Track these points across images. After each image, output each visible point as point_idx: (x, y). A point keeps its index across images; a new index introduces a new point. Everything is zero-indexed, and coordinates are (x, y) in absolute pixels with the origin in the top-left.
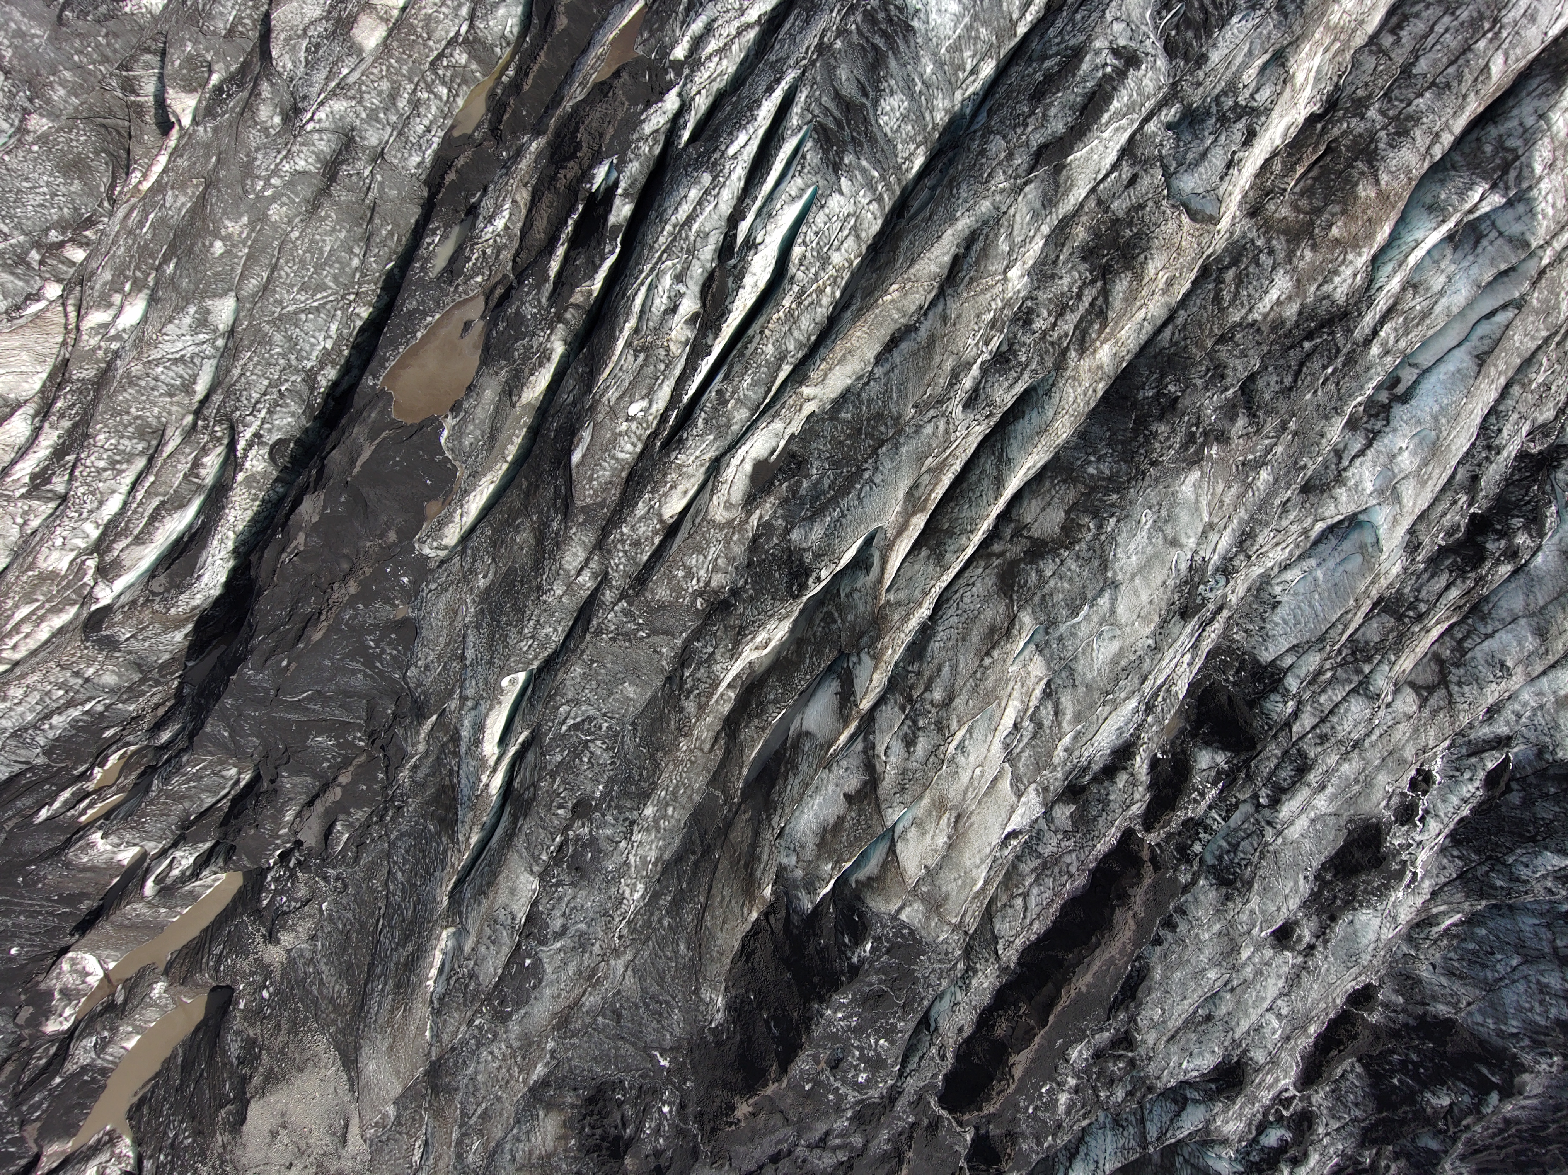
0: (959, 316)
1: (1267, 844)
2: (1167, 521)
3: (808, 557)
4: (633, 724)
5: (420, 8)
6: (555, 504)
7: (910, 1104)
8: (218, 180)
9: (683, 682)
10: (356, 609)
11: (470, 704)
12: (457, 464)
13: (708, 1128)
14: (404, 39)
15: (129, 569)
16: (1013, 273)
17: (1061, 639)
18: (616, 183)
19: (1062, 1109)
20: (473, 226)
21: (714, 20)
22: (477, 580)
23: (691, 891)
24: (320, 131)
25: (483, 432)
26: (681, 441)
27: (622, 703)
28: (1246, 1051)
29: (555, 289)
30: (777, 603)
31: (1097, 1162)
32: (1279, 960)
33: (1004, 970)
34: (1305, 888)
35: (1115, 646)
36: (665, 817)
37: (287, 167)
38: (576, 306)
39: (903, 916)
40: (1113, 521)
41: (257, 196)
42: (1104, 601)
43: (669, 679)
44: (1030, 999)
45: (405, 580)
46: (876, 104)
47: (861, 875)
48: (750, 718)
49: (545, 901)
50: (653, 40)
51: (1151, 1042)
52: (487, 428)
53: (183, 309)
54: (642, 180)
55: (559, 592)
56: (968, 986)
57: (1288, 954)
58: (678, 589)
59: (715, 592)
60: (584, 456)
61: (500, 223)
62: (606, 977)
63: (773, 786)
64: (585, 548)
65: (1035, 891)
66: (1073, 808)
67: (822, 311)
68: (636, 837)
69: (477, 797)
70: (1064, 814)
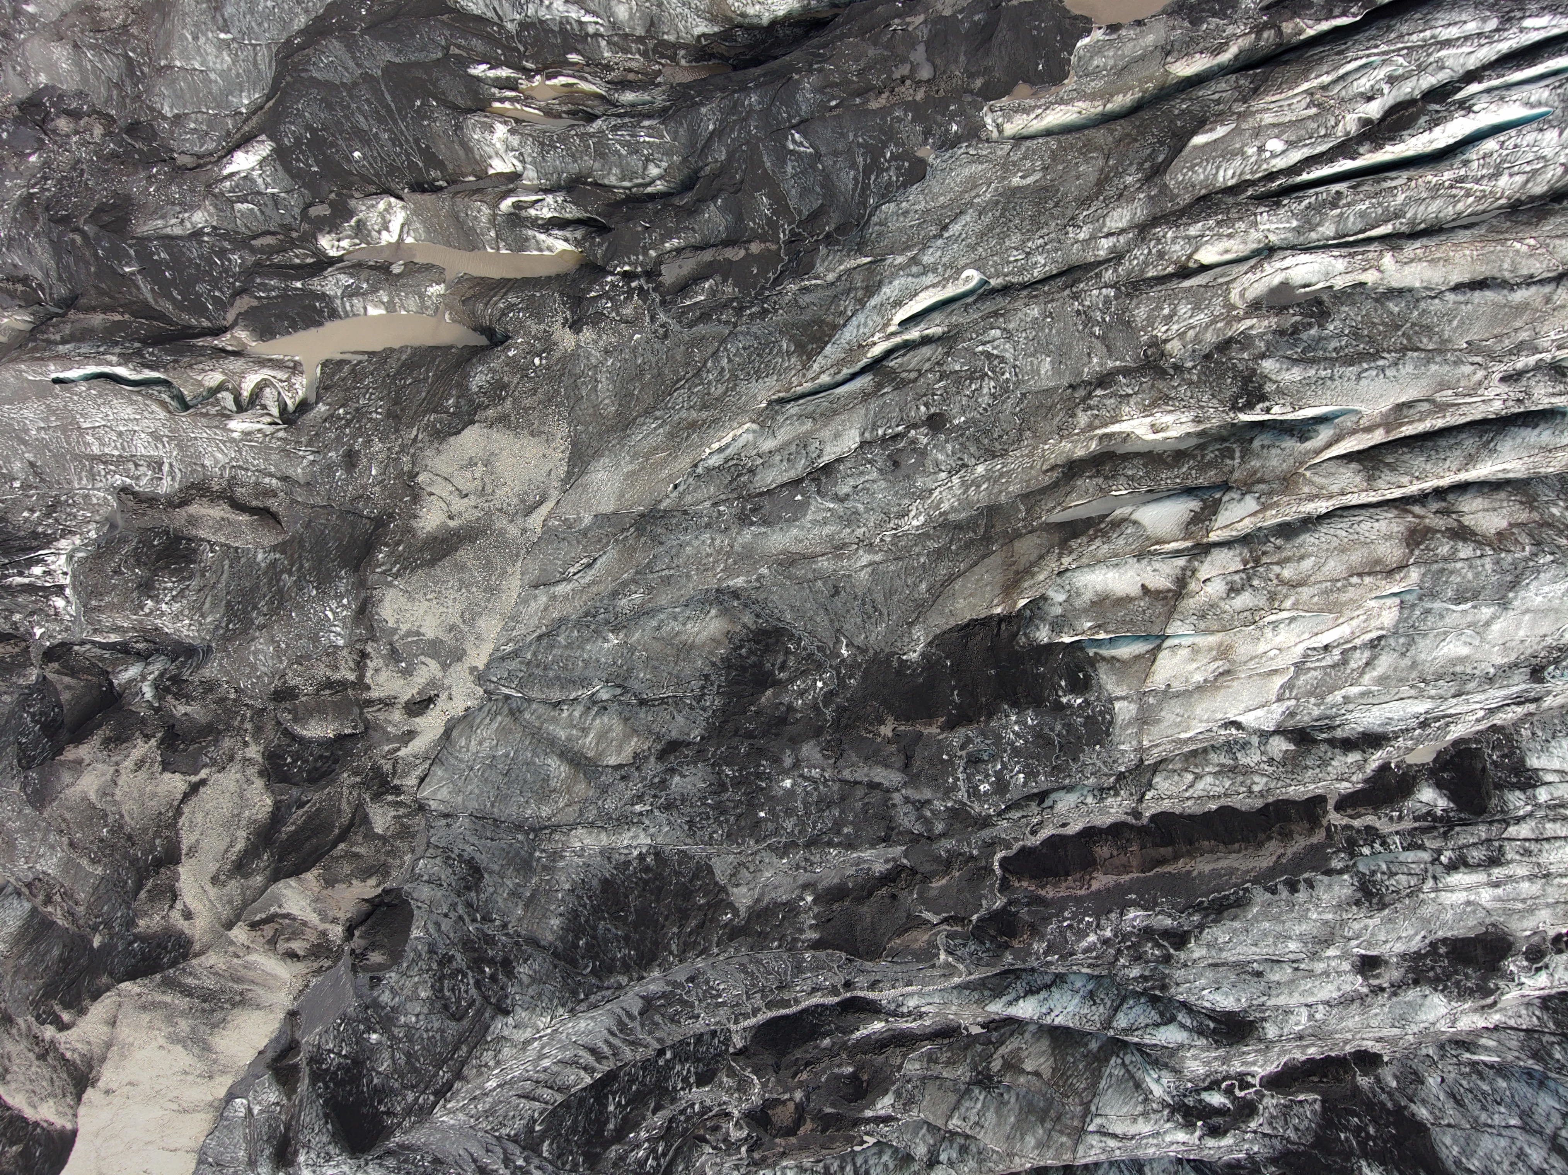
1: (1420, 890)
3: (1270, 386)
4: (1024, 395)
7: (986, 840)
9: (1089, 396)
10: (906, 115)
11: (915, 269)
12: (1073, 72)
13: (843, 722)
17: (1427, 611)
19: (1084, 944)
22: (1014, 175)
23: (956, 554)
25: (1116, 65)
27: (1032, 370)
28: (1264, 1019)
31: (1051, 1010)
32: (1350, 978)
33: (1136, 814)
34: (1416, 944)
35: (1464, 651)
36: (978, 486)
38: (1281, 33)
39: (1117, 705)
40: (1549, 558)
42: (1487, 610)
43: (1078, 386)
44: (1144, 846)
45: (954, 128)
47: (1104, 652)
48: (1097, 474)
49: (848, 464)
51: (1196, 955)
55: (1081, 236)
56: (1102, 799)
57: (1360, 979)
59: (1163, 354)
60: (1203, 144)
62: (849, 558)
63: (1075, 536)
64: (1131, 221)
65: (1209, 779)
66: (1292, 747)
67: (1450, 211)
68: (956, 480)
69: (860, 346)
70: (1279, 746)
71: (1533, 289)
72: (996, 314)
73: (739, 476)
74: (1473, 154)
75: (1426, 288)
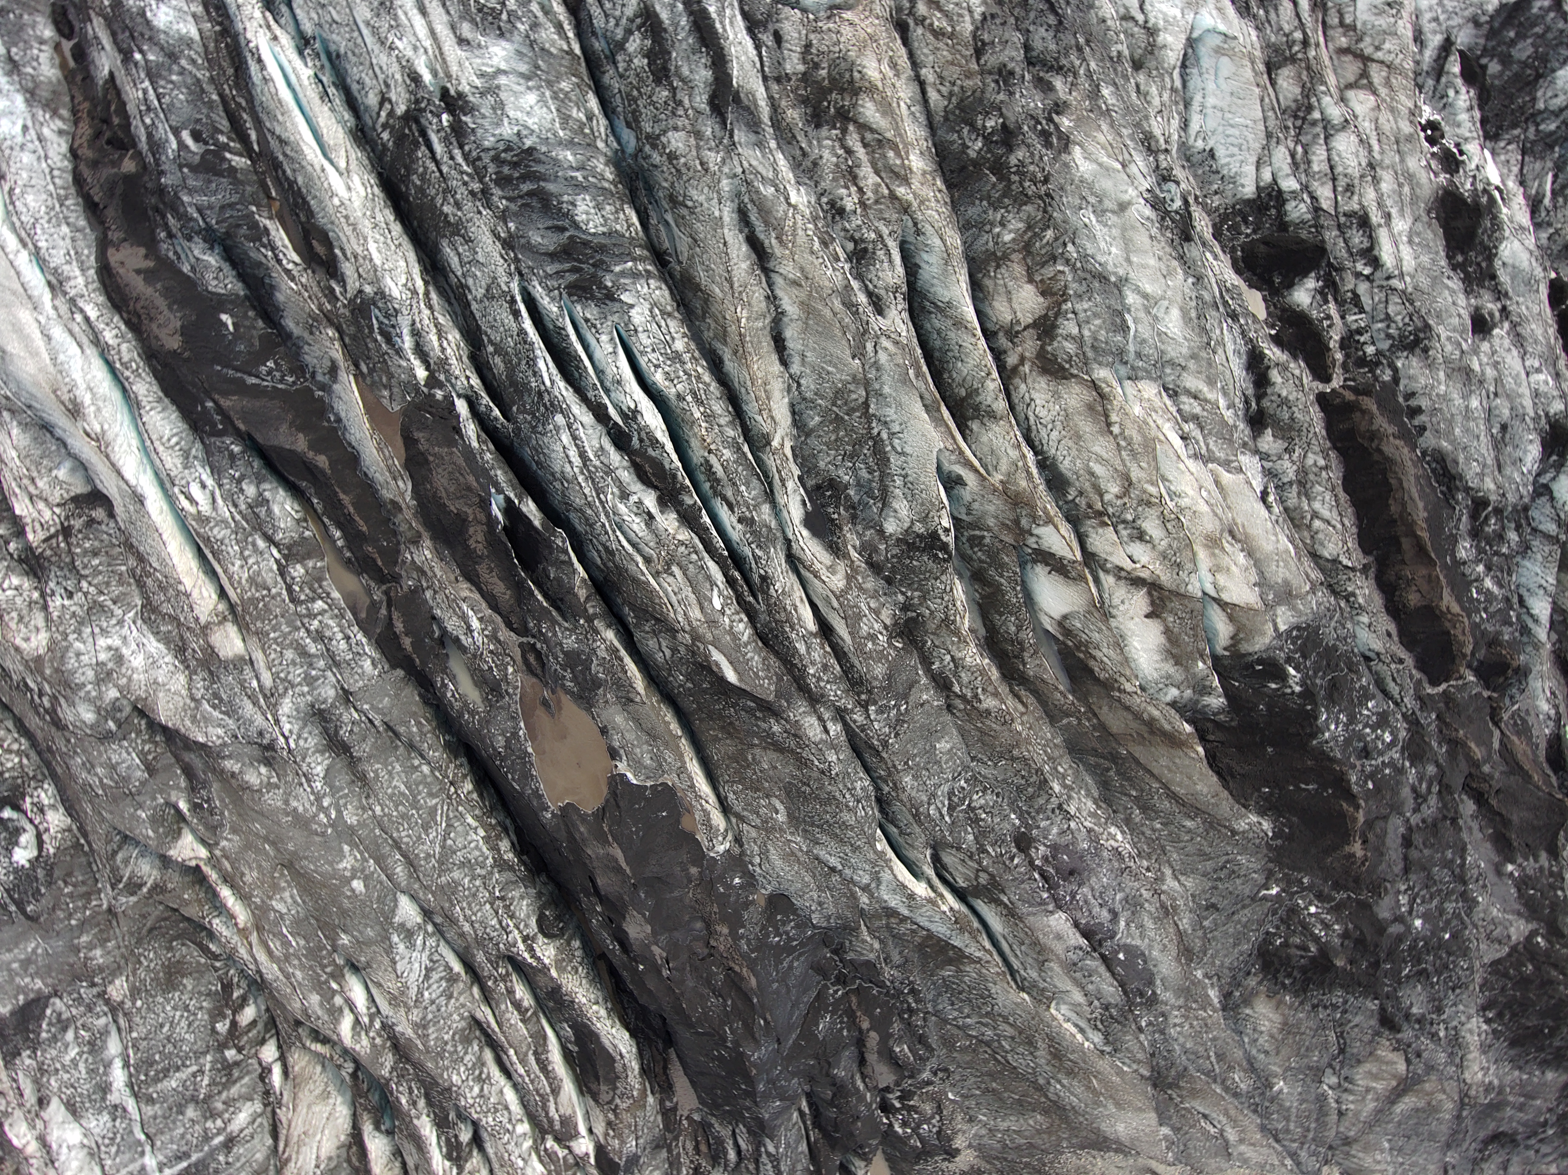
0: (802, 269)
1: (1404, 291)
2: (1100, 202)
3: (919, 528)
4: (973, 759)
5: (239, 582)
6: (758, 718)
7: (1421, 709)
8: (295, 853)
9: (963, 697)
10: (742, 936)
11: (874, 886)
12: (660, 781)
13: (1351, 884)
14: (259, 613)
15: (575, 1112)
16: (793, 199)
17: (1139, 355)
18: (508, 500)
19: (1495, 590)
20: (463, 649)
21: (413, 323)
22: (776, 820)
23: (1142, 791)
24: (299, 737)
25: (647, 742)
26: (764, 579)
27: (951, 758)
28: (1548, 414)
29: (558, 609)
30: (944, 578)
31: (1540, 586)
32: (1497, 341)
33: (1366, 569)
34: (1456, 284)
35: (1175, 313)
36: (1064, 777)
37: (318, 785)
38: (588, 599)
39: (1283, 627)
40: (1070, 247)
41: (332, 826)
42: (1131, 298)
43: (949, 707)
44: (1403, 562)
45: (737, 880)
46: (576, 225)
47: (1225, 642)
48: (1019, 657)
49: (1079, 915)
50: (395, 390)
51: (1492, 486)
52: (645, 738)
53: (391, 946)
54: (511, 475)
55: (834, 758)
57: (1496, 331)
58: (881, 656)
59: (895, 624)
60: (735, 670)
61: (475, 624)
62: (1175, 900)
63: (1092, 671)
64: (809, 714)
65: (1317, 505)
66: (1269, 431)
67: (714, 386)
68: (1072, 810)
69: (956, 922)
70: (1268, 441)
71: (779, 293)
72: (916, 816)
73: (1112, 1017)
74: (671, 392)
75: (789, 390)
